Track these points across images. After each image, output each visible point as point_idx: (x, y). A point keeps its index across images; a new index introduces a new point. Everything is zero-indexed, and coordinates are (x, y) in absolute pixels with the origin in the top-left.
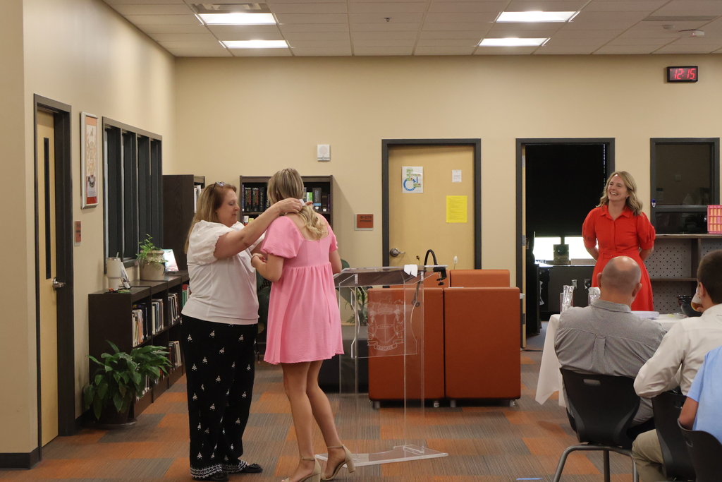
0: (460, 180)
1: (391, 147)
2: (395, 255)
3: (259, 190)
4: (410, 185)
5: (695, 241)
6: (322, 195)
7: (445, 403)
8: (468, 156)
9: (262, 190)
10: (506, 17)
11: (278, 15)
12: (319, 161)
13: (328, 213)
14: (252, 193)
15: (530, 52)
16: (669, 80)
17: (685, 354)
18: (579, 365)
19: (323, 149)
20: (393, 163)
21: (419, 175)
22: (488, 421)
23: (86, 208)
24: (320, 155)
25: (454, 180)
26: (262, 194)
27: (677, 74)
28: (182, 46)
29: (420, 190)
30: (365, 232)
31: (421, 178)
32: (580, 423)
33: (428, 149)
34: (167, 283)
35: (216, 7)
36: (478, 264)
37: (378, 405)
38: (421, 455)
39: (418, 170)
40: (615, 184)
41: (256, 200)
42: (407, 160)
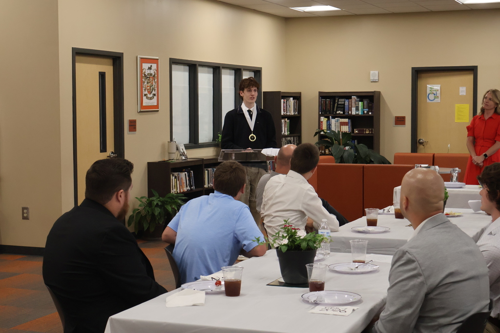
0: (465, 94)
1: (418, 73)
2: (421, 143)
3: (330, 101)
4: (432, 97)
6: (368, 104)
8: (470, 78)
9: (332, 100)
12: (372, 82)
13: (372, 115)
14: (326, 102)
19: (374, 74)
20: (421, 83)
21: (438, 90)
23: (141, 112)
24: (372, 78)
25: (461, 94)
26: (332, 103)
29: (437, 100)
30: (400, 128)
31: (439, 92)
33: (446, 73)
39: (437, 87)
40: (488, 98)
41: (328, 107)
42: (431, 80)
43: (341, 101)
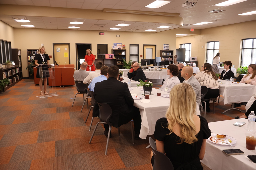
1: (54, 44)
4: (58, 51)
5: (103, 60)
7: (62, 86)
8: (68, 46)
9: (31, 51)
10: (71, 23)
11: (30, 20)
15: (77, 29)
16: (100, 35)
17: (91, 78)
18: (77, 80)
19: (42, 45)
20: (55, 47)
22: (69, 89)
25: (65, 50)
27: (101, 34)
28: (15, 26)
29: (60, 51)
32: (78, 89)
33: (61, 45)
34: (12, 67)
35: (18, 18)
36: (70, 64)
37: (50, 87)
38: (56, 95)
39: (59, 48)
41: (30, 53)
42: (57, 46)
43: (34, 52)
